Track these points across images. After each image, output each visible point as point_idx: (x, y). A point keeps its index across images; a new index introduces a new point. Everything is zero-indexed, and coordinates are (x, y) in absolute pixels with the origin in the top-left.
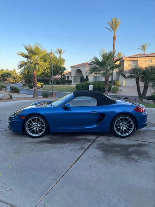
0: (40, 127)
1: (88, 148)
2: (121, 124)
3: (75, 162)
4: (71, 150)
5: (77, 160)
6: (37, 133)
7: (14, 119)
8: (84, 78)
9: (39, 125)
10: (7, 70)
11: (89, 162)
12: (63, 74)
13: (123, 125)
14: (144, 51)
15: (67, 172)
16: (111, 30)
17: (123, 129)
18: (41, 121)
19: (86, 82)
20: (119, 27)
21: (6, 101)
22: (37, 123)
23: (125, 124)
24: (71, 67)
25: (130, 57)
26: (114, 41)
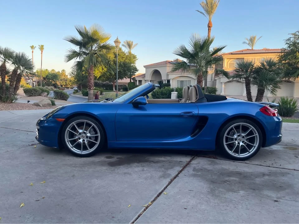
0: (90, 138)
1: (177, 176)
2: (235, 136)
3: (154, 200)
4: (146, 179)
5: (158, 196)
6: (85, 148)
7: (47, 123)
8: (164, 83)
9: (89, 135)
10: (53, 70)
11: (183, 201)
12: (133, 77)
13: (239, 138)
14: (252, 46)
15: (137, 218)
16: (204, 13)
17: (238, 146)
18: (93, 127)
19: (166, 88)
20: (216, 11)
21: (44, 109)
22: (85, 130)
23: (243, 137)
24: (144, 66)
25: (232, 54)
26: (209, 30)
